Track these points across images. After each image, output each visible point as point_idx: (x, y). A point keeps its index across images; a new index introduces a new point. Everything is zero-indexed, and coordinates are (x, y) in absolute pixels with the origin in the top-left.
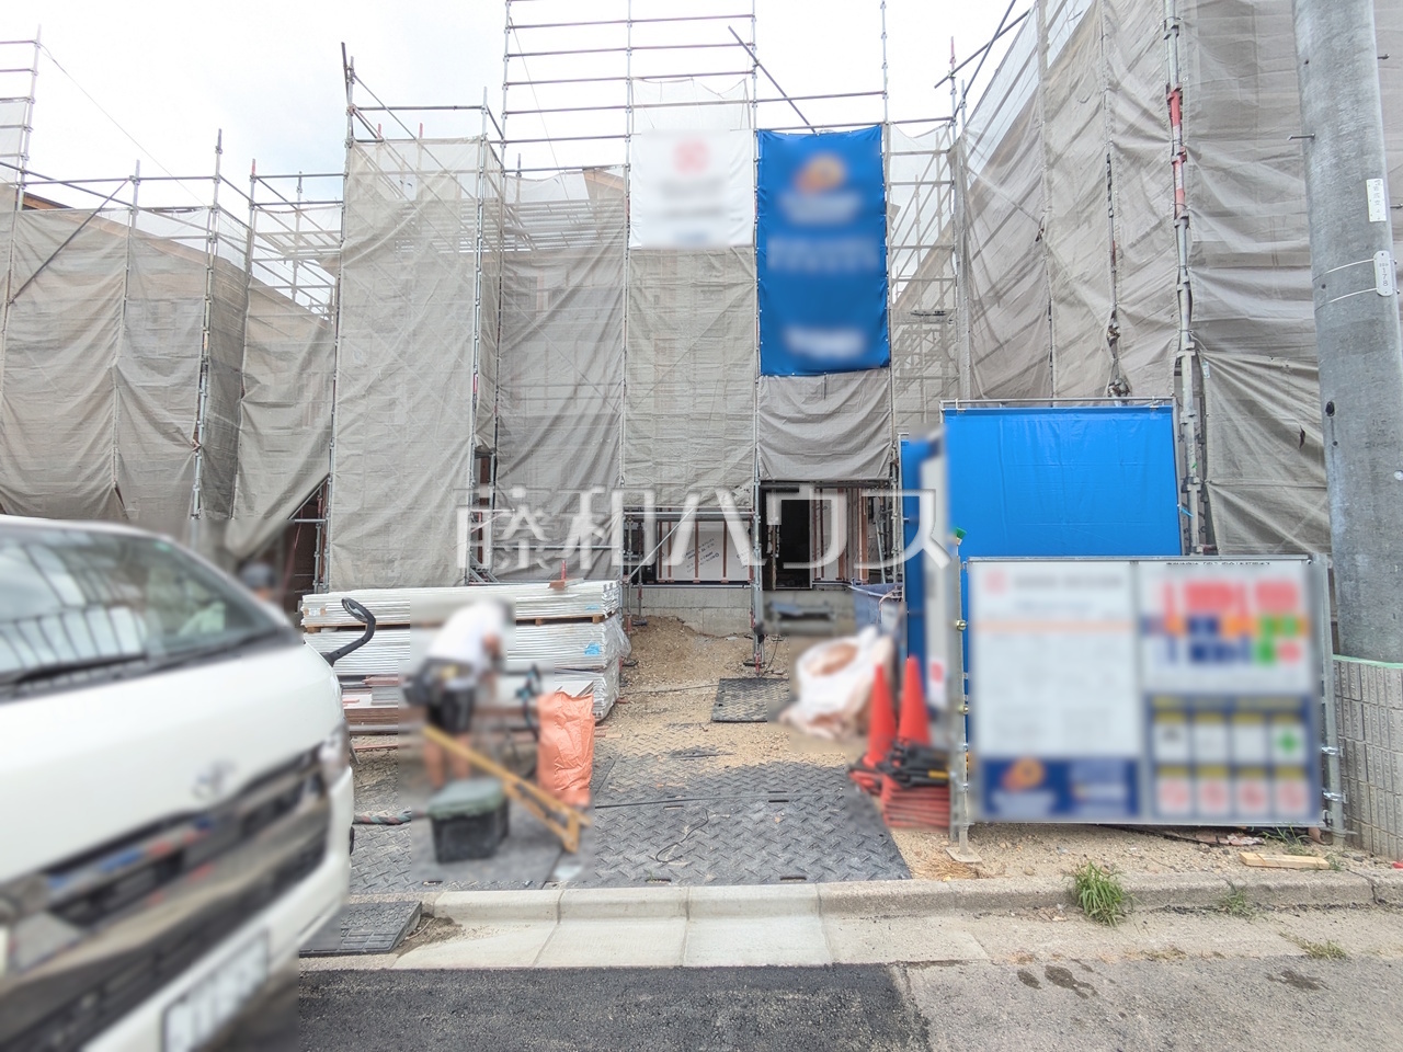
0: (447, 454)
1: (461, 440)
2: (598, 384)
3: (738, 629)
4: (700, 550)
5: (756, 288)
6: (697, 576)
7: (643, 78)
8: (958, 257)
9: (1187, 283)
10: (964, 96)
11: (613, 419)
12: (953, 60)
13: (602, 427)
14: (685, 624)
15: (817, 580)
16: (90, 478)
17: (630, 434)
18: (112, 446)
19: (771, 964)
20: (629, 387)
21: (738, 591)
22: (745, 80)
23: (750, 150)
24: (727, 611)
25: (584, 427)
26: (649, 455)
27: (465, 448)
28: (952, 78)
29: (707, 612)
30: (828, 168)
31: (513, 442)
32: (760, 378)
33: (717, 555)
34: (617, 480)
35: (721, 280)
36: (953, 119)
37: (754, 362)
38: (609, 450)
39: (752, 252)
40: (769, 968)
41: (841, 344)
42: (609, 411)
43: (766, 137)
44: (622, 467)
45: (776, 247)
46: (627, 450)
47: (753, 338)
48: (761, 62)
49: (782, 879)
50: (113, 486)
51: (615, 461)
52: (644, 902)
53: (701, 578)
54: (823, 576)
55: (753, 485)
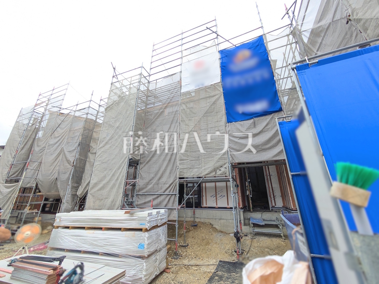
0: (121, 161)
1: (125, 157)
4: (217, 194)
5: (223, 95)
6: (217, 205)
7: (186, 50)
12: (286, 9)
15: (273, 207)
16: (52, 176)
18: (58, 167)
22: (214, 40)
23: (218, 56)
26: (188, 157)
28: (288, 13)
29: (222, 221)
31: (145, 157)
32: (227, 124)
34: (176, 167)
35: (210, 95)
36: (291, 24)
37: (224, 119)
38: (173, 156)
39: (220, 84)
43: (222, 52)
44: (178, 162)
45: (228, 80)
46: (180, 156)
47: (223, 111)
48: (219, 34)
50: (56, 178)
51: (176, 160)
54: (275, 205)
55: (228, 165)
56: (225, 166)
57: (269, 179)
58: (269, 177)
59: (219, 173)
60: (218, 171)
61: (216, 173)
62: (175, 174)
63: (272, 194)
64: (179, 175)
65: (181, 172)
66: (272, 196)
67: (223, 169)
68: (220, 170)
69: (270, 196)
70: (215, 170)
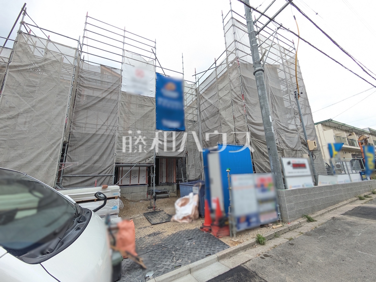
0: (51, 143)
1: (58, 138)
2: (109, 126)
3: (142, 198)
4: (131, 175)
5: (155, 108)
6: (130, 183)
7: (127, 51)
8: (198, 110)
9: (248, 126)
10: (199, 80)
11: (114, 136)
12: (195, 72)
13: (110, 139)
14: (126, 198)
15: (161, 183)
17: (119, 141)
19: (219, 274)
20: (119, 128)
21: (142, 187)
22: (153, 60)
23: (154, 76)
24: (139, 193)
25: (104, 138)
27: (59, 141)
28: (196, 76)
29: (133, 194)
30: (171, 86)
31: (76, 141)
32: (156, 130)
33: (137, 177)
34: (114, 154)
35: (146, 104)
36: (196, 83)
37: (155, 126)
38: (111, 145)
39: (155, 99)
40: (219, 276)
41: (175, 125)
42: (112, 134)
43: (158, 74)
44: (116, 151)
45: (160, 100)
46: (117, 146)
47: (155, 120)
48: (157, 58)
49: (206, 256)
51: (113, 149)
52: (180, 273)
53: (131, 184)
54: (162, 182)
55: (154, 157)
56: (152, 157)
57: (161, 166)
58: (161, 165)
59: (148, 161)
60: (147, 160)
61: (146, 161)
62: (112, 159)
63: (161, 175)
64: (116, 161)
65: (118, 158)
66: (161, 176)
67: (150, 159)
68: (149, 160)
69: (160, 176)
70: (145, 159)
